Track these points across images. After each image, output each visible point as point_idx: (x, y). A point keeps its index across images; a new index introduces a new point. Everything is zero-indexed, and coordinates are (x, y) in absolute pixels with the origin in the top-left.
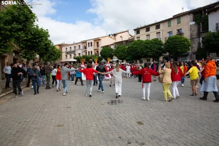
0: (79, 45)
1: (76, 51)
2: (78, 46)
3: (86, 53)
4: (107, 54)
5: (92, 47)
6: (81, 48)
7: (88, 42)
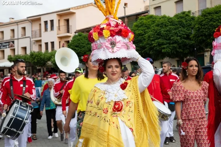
0: (23, 26)
1: (16, 42)
2: (20, 30)
3: (41, 45)
4: (83, 49)
5: (52, 32)
6: (28, 33)
7: (43, 19)
